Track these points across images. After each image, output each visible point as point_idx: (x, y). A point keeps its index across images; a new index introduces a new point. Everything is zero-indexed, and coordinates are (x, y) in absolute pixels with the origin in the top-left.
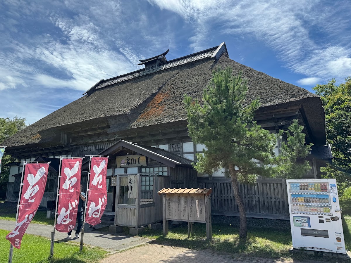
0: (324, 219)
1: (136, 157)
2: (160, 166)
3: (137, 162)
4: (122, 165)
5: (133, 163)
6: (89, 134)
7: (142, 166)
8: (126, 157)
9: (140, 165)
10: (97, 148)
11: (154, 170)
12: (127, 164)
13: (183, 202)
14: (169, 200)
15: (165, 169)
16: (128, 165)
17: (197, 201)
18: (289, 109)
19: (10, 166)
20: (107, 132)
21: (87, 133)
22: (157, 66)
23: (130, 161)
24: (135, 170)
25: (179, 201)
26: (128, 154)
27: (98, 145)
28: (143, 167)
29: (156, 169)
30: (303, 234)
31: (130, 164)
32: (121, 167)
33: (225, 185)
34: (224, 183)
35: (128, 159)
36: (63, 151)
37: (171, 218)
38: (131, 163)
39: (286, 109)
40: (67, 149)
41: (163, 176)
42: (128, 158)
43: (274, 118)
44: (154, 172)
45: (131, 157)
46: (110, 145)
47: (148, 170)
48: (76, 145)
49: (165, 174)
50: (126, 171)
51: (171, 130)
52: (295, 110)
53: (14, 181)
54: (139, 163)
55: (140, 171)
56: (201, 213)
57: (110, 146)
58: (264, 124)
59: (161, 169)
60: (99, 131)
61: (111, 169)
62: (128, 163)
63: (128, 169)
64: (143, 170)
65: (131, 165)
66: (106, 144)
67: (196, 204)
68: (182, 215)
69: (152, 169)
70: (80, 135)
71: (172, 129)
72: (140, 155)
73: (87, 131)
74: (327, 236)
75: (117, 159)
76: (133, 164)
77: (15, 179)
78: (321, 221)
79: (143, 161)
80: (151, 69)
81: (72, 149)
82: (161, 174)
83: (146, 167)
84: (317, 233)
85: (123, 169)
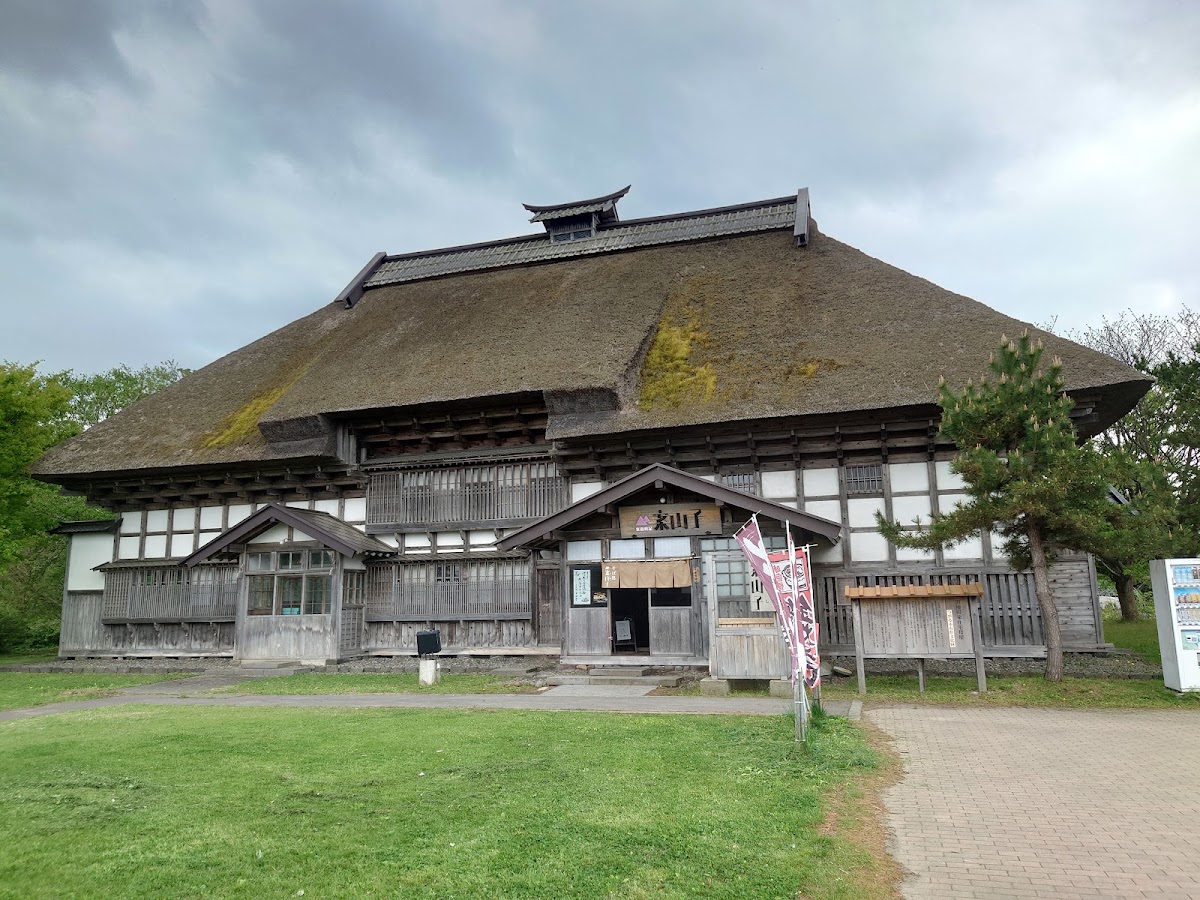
1: (687, 510)
3: (691, 523)
4: (638, 529)
5: (676, 525)
6: (437, 436)
7: (707, 532)
8: (655, 509)
9: (701, 531)
12: (656, 529)
13: (911, 617)
14: (870, 612)
16: (659, 531)
17: (949, 612)
19: (70, 535)
21: (428, 435)
22: (593, 232)
23: (667, 522)
24: (681, 546)
26: (662, 500)
28: (707, 536)
31: (667, 528)
32: (635, 538)
35: (663, 515)
37: (878, 653)
38: (670, 526)
40: (350, 481)
42: (660, 511)
45: (670, 510)
50: (649, 550)
53: (99, 588)
54: (697, 526)
55: (698, 548)
56: (960, 635)
61: (599, 542)
62: (660, 525)
63: (658, 543)
64: (707, 545)
65: (670, 530)
67: (945, 619)
68: (909, 644)
70: (399, 438)
71: (746, 434)
75: (622, 515)
76: (677, 529)
77: (107, 578)
79: (710, 521)
80: (572, 237)
81: (370, 481)
83: (717, 537)
85: (643, 543)
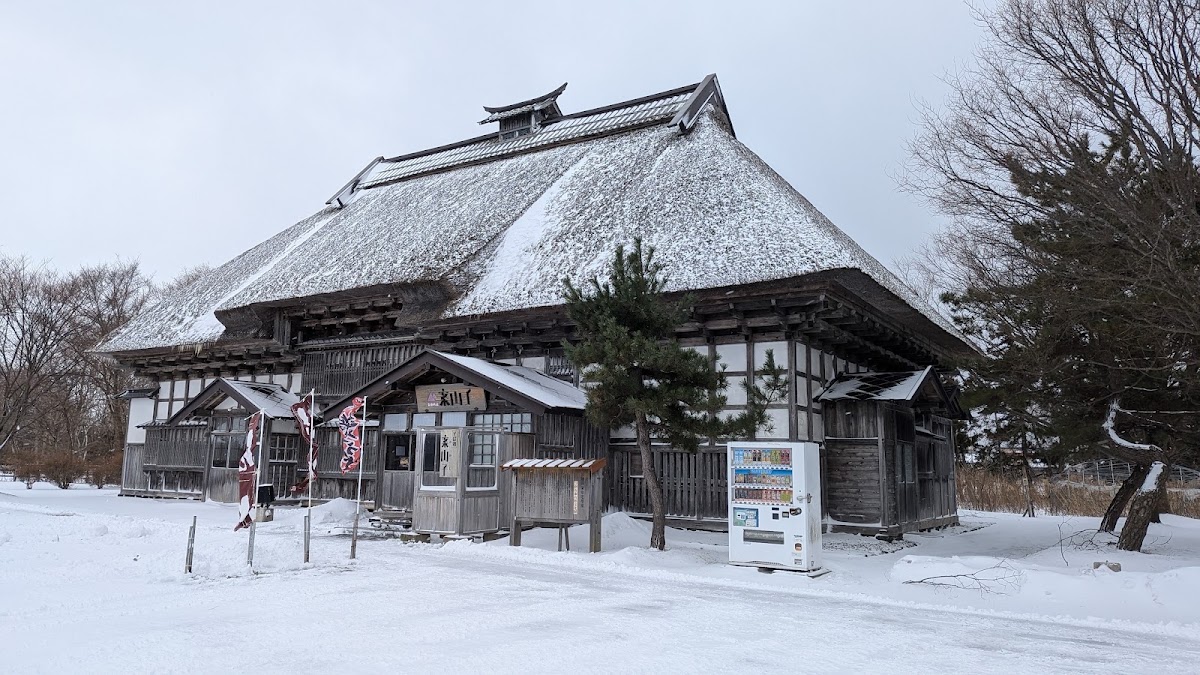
0: (779, 512)
1: (461, 389)
2: (517, 412)
3: (465, 401)
4: (429, 405)
5: (454, 402)
6: (347, 322)
7: (477, 409)
8: (438, 388)
9: (471, 408)
10: (369, 360)
11: (502, 420)
12: (441, 405)
13: (550, 486)
14: (523, 481)
15: (527, 417)
16: (443, 407)
17: (576, 483)
18: (805, 288)
20: (394, 320)
21: (342, 321)
22: (532, 129)
23: (448, 399)
24: (460, 419)
25: (543, 484)
26: (443, 381)
27: (370, 352)
28: (477, 412)
29: (507, 418)
30: (746, 539)
31: (448, 404)
32: (427, 412)
33: (672, 457)
34: (668, 454)
35: (445, 393)
36: (280, 364)
38: (450, 402)
39: (797, 290)
40: (289, 359)
41: (521, 433)
42: (443, 390)
43: (773, 307)
44: (502, 424)
45: (450, 389)
46: (414, 351)
47: (489, 418)
48: (314, 350)
49: (527, 429)
50: (439, 422)
51: (550, 323)
52: (817, 291)
53: (143, 441)
54: (469, 402)
55: (471, 421)
56: (581, 505)
57: (414, 354)
58: (758, 319)
59: (516, 418)
60: (373, 316)
61: (405, 414)
62: (444, 402)
63: (444, 415)
64: (479, 419)
65: (450, 406)
66: (392, 351)
67: (573, 490)
68: (547, 510)
69: (497, 417)
70: (323, 324)
72: (470, 384)
73: (341, 315)
74: (781, 542)
75: (417, 392)
76: (455, 405)
77: (147, 434)
78: (775, 516)
79: (478, 397)
80: (516, 135)
81: (304, 359)
82: (517, 429)
83: (485, 413)
84: (767, 536)
85: (434, 416)
